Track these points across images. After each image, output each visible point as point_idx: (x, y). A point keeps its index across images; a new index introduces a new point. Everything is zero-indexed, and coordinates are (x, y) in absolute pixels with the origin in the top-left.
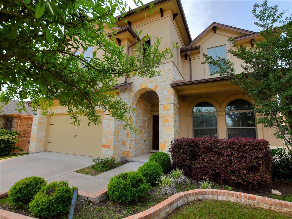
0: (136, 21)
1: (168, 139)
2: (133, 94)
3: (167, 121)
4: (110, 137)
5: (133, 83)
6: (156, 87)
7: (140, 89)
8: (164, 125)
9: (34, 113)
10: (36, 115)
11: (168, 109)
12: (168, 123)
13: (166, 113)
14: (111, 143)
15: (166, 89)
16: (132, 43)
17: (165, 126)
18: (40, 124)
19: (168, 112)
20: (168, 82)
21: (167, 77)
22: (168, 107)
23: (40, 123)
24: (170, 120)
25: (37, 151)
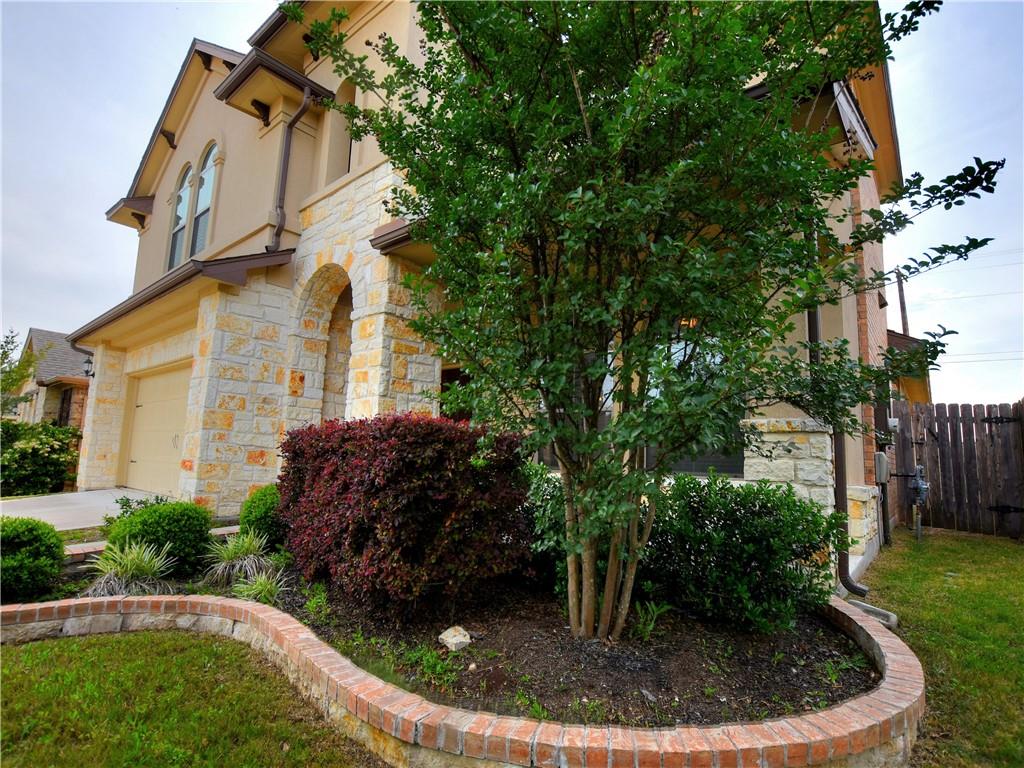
2: (299, 290)
3: (366, 376)
4: (196, 436)
5: (294, 250)
6: (349, 258)
8: (358, 391)
9: (87, 372)
10: (93, 375)
11: (370, 335)
12: (366, 385)
13: (366, 349)
14: (196, 454)
16: (299, 105)
18: (101, 405)
19: (370, 346)
22: (370, 325)
23: (104, 402)
24: (371, 373)
25: (94, 485)
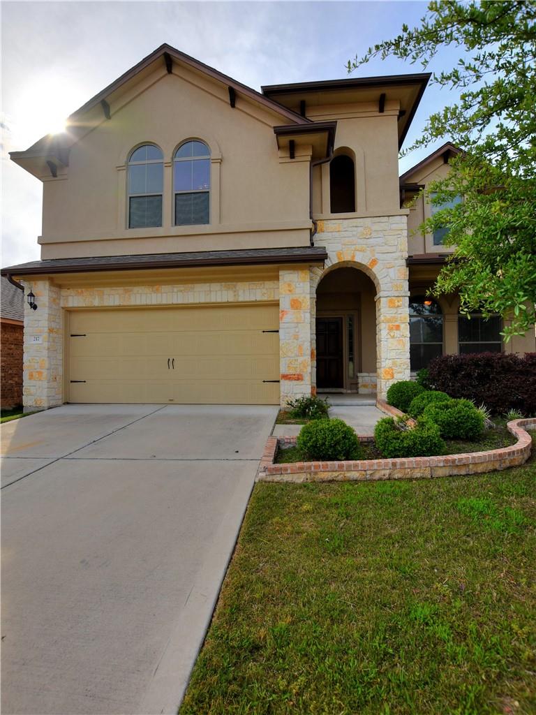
0: (318, 105)
1: (398, 360)
3: (398, 327)
4: (301, 359)
5: (325, 248)
6: (374, 262)
7: (337, 262)
8: (392, 334)
10: (35, 308)
11: (398, 306)
12: (398, 332)
13: (395, 313)
14: (305, 370)
15: (394, 267)
17: (393, 337)
18: (54, 334)
19: (399, 312)
20: (398, 254)
21: (396, 243)
22: (398, 302)
23: (52, 332)
24: (402, 326)
25: (51, 403)
